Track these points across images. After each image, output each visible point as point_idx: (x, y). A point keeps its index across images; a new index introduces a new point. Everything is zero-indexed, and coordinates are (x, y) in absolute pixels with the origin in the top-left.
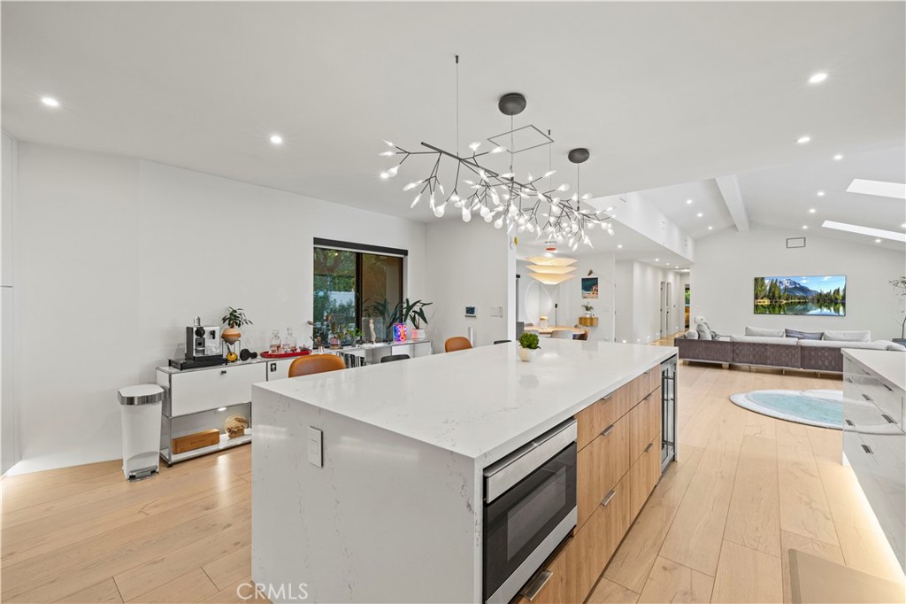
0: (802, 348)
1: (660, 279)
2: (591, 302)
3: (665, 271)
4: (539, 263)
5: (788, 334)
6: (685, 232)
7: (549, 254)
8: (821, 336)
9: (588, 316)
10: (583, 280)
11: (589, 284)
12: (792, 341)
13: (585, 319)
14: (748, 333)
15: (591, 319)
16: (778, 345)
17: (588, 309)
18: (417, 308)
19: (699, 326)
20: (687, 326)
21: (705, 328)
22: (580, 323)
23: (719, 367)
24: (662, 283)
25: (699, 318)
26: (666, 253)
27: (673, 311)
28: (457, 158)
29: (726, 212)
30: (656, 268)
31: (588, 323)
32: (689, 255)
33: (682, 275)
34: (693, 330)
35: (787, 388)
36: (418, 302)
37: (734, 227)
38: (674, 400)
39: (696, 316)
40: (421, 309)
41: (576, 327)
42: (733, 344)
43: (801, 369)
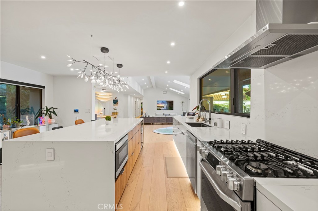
0: (166, 118)
1: (135, 101)
2: (116, 107)
3: (136, 98)
4: (100, 94)
5: (164, 114)
6: (142, 87)
7: (102, 91)
8: (169, 115)
9: (115, 112)
10: (114, 100)
11: (116, 102)
12: (164, 116)
13: (114, 113)
14: (156, 115)
15: (116, 113)
16: (162, 117)
17: (115, 109)
18: (51, 110)
19: (145, 113)
20: (142, 114)
21: (147, 114)
22: (113, 114)
23: (150, 124)
24: (136, 101)
25: (145, 111)
26: (137, 93)
27: (138, 110)
28: (92, 65)
29: (151, 83)
30: (134, 97)
31: (115, 114)
32: (143, 94)
33: (140, 99)
34: (144, 115)
35: (163, 127)
36: (52, 108)
37: (153, 87)
38: (143, 133)
39: (144, 111)
40: (53, 111)
41: (112, 115)
42: (153, 118)
43: (166, 123)
